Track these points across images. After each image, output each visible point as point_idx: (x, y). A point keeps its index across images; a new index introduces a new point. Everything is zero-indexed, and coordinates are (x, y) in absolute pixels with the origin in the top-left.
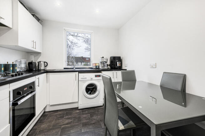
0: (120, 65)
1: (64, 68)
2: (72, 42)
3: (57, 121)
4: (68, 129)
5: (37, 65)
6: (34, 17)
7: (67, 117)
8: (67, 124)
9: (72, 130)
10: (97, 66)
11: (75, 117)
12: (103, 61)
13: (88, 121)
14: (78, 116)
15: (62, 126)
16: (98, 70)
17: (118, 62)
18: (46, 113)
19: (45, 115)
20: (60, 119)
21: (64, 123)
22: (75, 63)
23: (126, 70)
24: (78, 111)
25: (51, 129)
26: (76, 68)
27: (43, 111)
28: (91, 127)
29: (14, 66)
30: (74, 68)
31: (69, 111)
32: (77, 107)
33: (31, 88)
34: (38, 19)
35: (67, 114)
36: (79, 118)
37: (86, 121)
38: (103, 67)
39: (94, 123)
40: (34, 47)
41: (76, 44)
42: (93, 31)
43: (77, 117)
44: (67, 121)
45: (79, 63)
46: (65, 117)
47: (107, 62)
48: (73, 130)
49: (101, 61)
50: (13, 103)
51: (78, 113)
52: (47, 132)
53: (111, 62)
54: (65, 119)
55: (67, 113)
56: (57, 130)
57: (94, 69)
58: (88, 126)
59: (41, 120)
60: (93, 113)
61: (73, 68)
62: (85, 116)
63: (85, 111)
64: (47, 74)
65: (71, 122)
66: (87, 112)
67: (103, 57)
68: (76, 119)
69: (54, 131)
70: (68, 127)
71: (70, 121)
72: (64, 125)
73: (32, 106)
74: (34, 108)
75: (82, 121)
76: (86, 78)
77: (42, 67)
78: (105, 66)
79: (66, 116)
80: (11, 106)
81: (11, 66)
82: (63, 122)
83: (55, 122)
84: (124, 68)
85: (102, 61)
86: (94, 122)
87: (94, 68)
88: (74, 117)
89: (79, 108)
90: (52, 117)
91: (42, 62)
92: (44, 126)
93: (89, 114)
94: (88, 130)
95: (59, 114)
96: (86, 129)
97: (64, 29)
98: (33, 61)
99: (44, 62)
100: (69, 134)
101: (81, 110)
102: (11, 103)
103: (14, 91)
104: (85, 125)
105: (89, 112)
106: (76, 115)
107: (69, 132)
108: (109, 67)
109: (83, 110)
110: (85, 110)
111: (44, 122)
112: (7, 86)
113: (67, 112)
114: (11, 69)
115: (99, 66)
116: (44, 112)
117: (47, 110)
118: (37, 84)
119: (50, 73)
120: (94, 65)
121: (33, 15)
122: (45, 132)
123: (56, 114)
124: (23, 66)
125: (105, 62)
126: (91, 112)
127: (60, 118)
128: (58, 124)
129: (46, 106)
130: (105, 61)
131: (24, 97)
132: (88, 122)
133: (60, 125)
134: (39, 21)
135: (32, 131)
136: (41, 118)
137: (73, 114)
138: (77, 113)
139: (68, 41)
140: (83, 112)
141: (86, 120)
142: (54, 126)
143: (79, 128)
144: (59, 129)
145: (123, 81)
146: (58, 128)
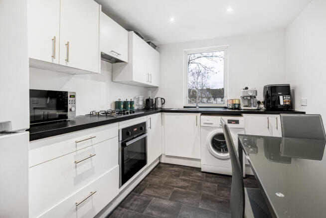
0: (287, 103)
1: (184, 107)
2: (205, 68)
3: (171, 180)
4: (181, 195)
5: (154, 102)
6: (149, 44)
7: (183, 178)
8: (181, 187)
9: (185, 199)
10: (235, 104)
11: (194, 182)
12: (248, 95)
13: (211, 194)
14: (198, 181)
15: (175, 189)
16: (237, 111)
17: (281, 97)
18: (161, 165)
19: (160, 166)
20: (174, 177)
21: (178, 185)
22: (212, 100)
23: (304, 113)
24: (200, 174)
25: (161, 187)
26: (200, 107)
27: (158, 162)
28: (214, 205)
29: (132, 103)
30: (197, 107)
31: (188, 169)
32: (199, 167)
33: (141, 129)
34: (155, 47)
35: (185, 174)
36: (200, 184)
37: (208, 193)
38: (247, 106)
39: (221, 202)
40: (150, 81)
41: (211, 69)
42: (228, 45)
43: (196, 182)
44: (182, 184)
45: (217, 99)
46: (180, 177)
47: (255, 97)
48: (187, 200)
49: (242, 95)
50: (122, 143)
51: (200, 177)
52: (157, 188)
53: (267, 96)
54: (180, 179)
55: (184, 172)
56: (167, 191)
57: (231, 109)
58: (210, 202)
59: (154, 172)
60: (224, 184)
61: (195, 107)
62: (209, 184)
63: (211, 177)
64: (162, 114)
65: (187, 187)
66: (213, 179)
67: (247, 88)
68: (196, 185)
69: (164, 191)
70: (182, 193)
71: (186, 184)
72: (177, 187)
73: (143, 152)
74: (145, 154)
75: (202, 191)
76: (212, 124)
77: (159, 105)
78: (251, 104)
79: (182, 176)
80: (120, 146)
81: (129, 103)
82: (177, 183)
83: (168, 180)
84: (298, 108)
85: (246, 95)
86: (222, 200)
87: (231, 107)
88: (192, 181)
89: (202, 170)
90: (166, 172)
91: (159, 99)
92: (156, 180)
93: (217, 185)
94: (209, 209)
95: (174, 170)
96: (205, 206)
97: (185, 51)
98: (151, 98)
99: (162, 99)
100: (180, 202)
101: (205, 174)
102: (121, 142)
103: (123, 130)
104: (205, 198)
105: (218, 181)
106: (196, 179)
107: (182, 201)
108: (262, 106)
109: (208, 175)
110: (211, 175)
111: (156, 175)
112: (117, 124)
113: (186, 170)
114: (129, 106)
115: (239, 105)
116: (160, 163)
117: (163, 161)
118: (148, 125)
119: (165, 113)
120: (230, 103)
121: (149, 43)
122: (154, 188)
123: (171, 169)
124: (141, 103)
125: (251, 97)
126: (221, 182)
127: (174, 175)
128: (171, 183)
129: (161, 155)
130: (251, 94)
131: (134, 138)
132: (212, 196)
133: (173, 186)
134: (155, 49)
135: (143, 182)
136: (155, 169)
137: (192, 176)
138: (198, 176)
139: (200, 66)
140: (208, 179)
141: (210, 191)
142: (165, 184)
143: (196, 199)
144: (170, 191)
145: (285, 137)
146: (170, 189)
